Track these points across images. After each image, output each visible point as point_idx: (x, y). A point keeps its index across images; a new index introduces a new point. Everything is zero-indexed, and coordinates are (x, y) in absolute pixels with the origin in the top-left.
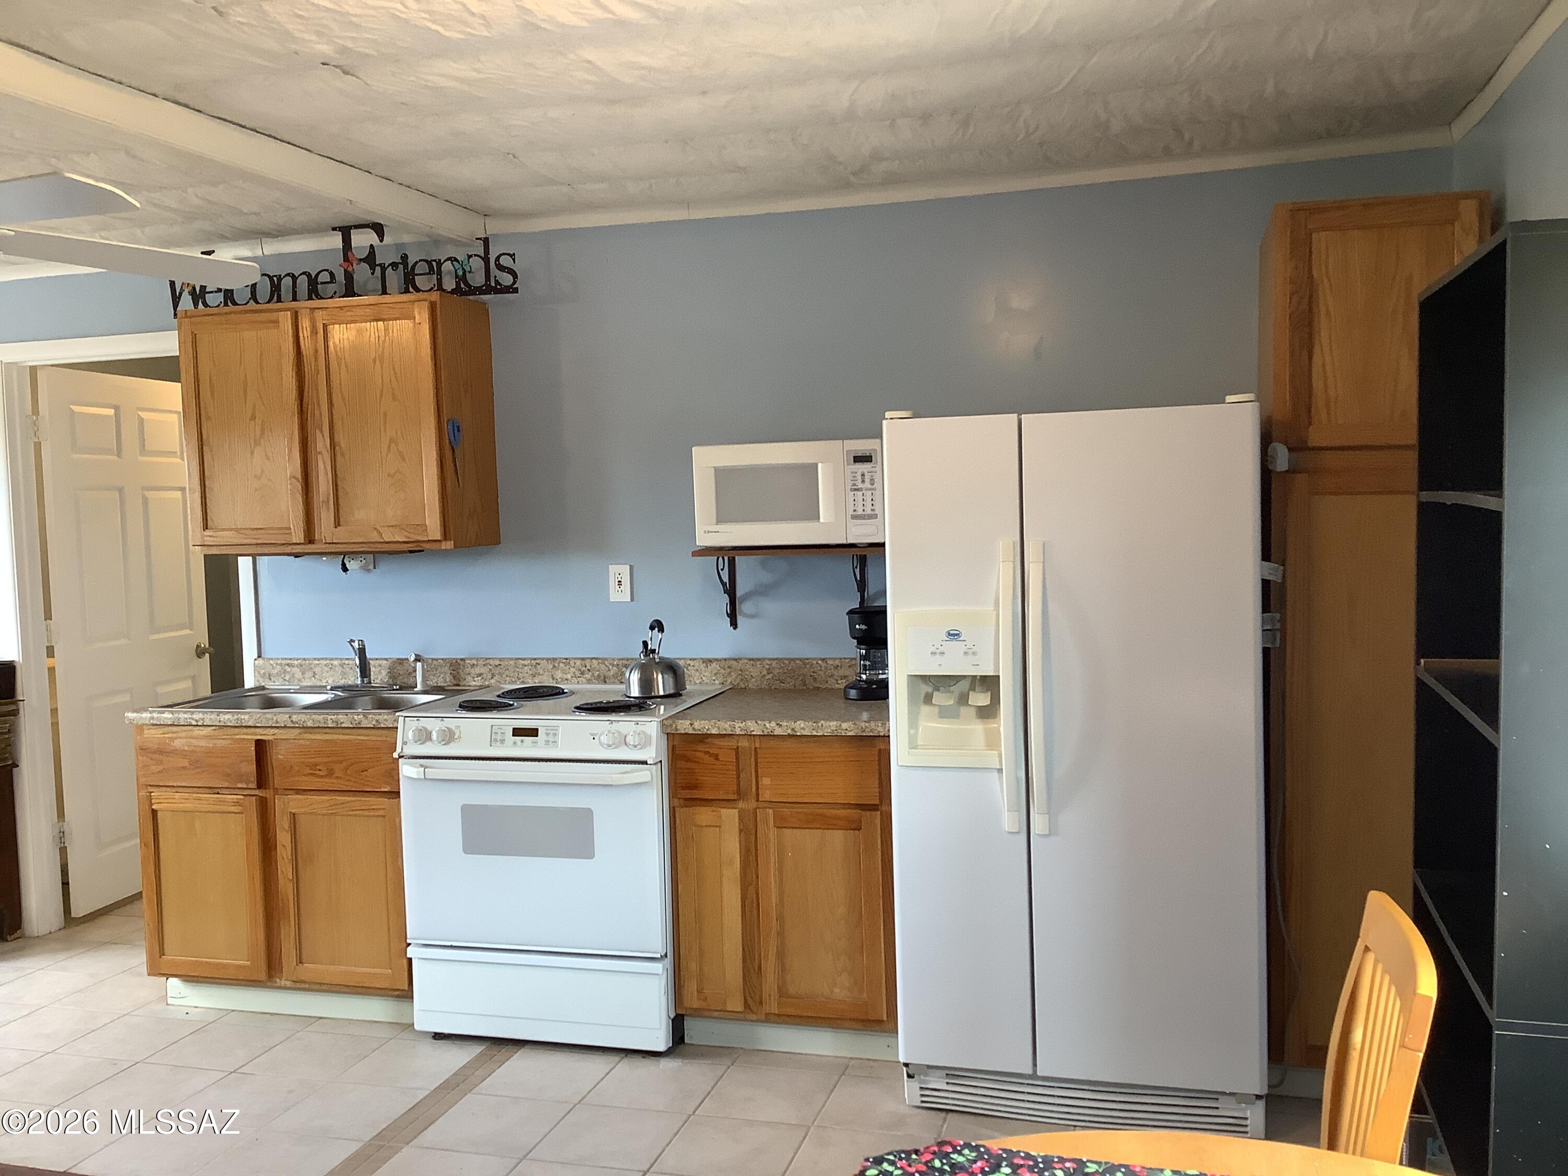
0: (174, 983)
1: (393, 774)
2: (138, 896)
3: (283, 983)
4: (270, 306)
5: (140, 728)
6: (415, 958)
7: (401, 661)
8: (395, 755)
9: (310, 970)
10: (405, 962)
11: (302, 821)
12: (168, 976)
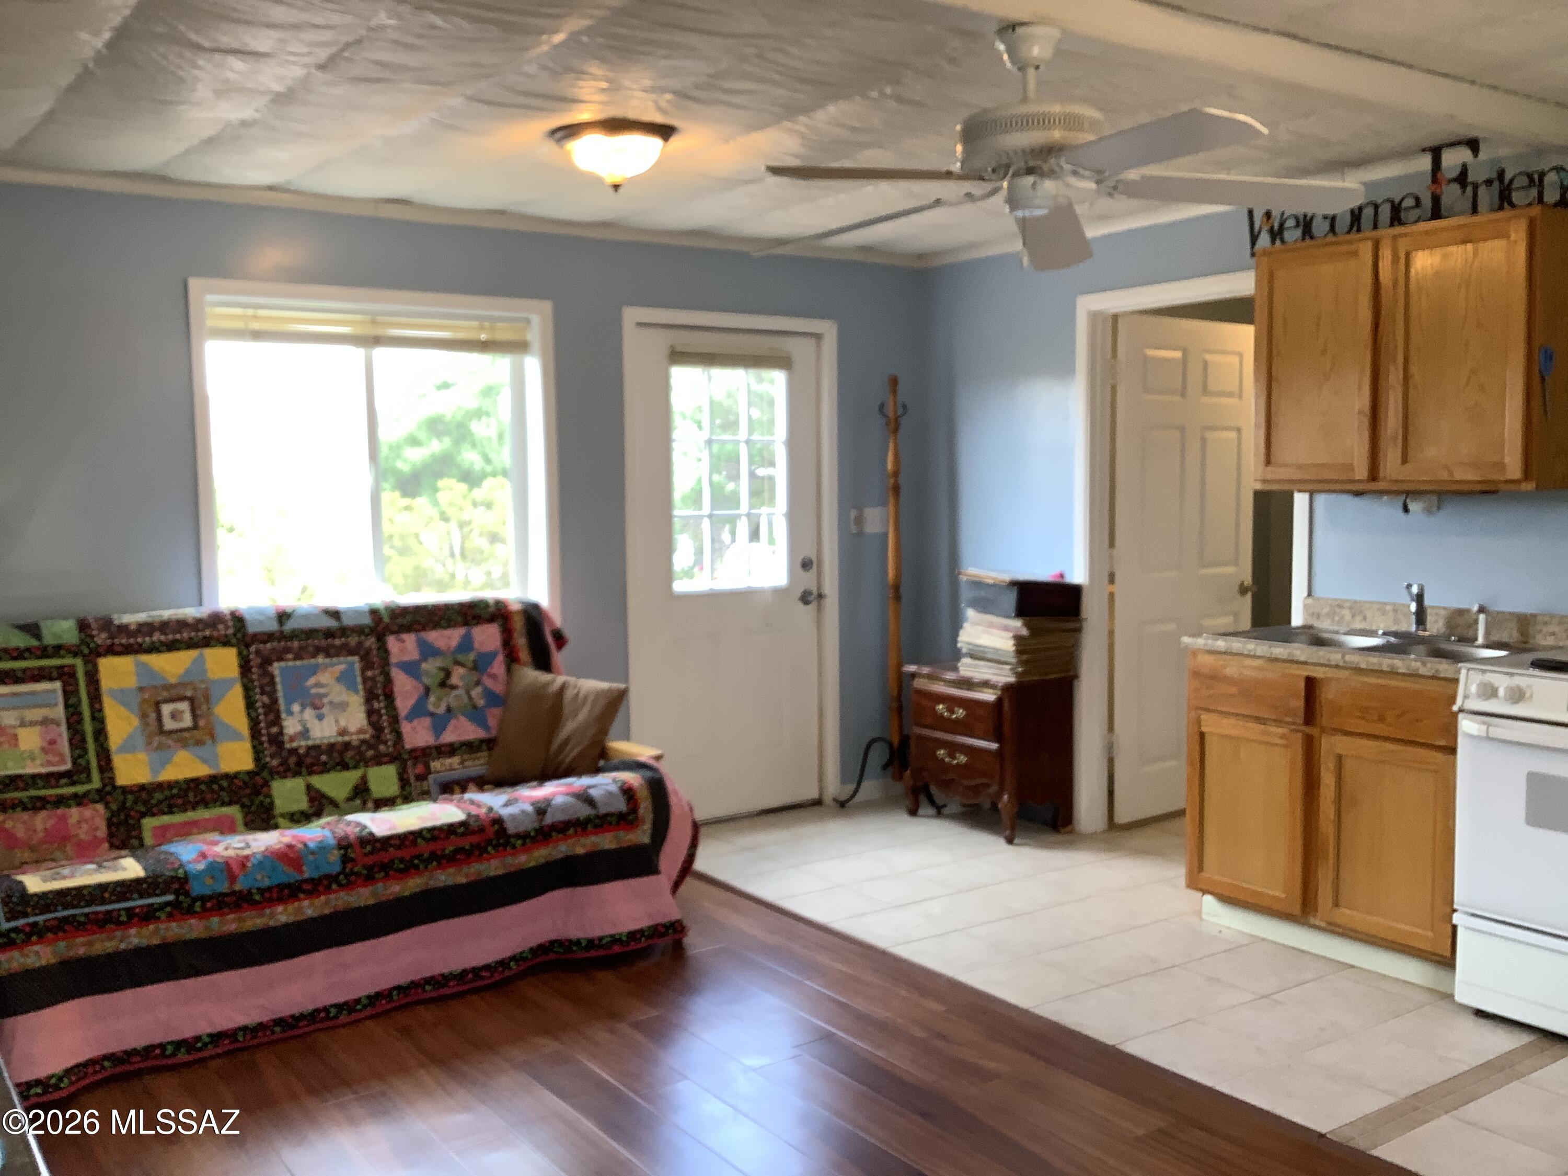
0: (1209, 899)
1: (1451, 729)
2: (1181, 813)
3: (1317, 923)
4: (1348, 237)
5: (1195, 653)
6: (1461, 926)
7: (1461, 612)
8: (1455, 708)
9: (1345, 915)
10: (1449, 929)
11: (1349, 765)
12: (1205, 892)
